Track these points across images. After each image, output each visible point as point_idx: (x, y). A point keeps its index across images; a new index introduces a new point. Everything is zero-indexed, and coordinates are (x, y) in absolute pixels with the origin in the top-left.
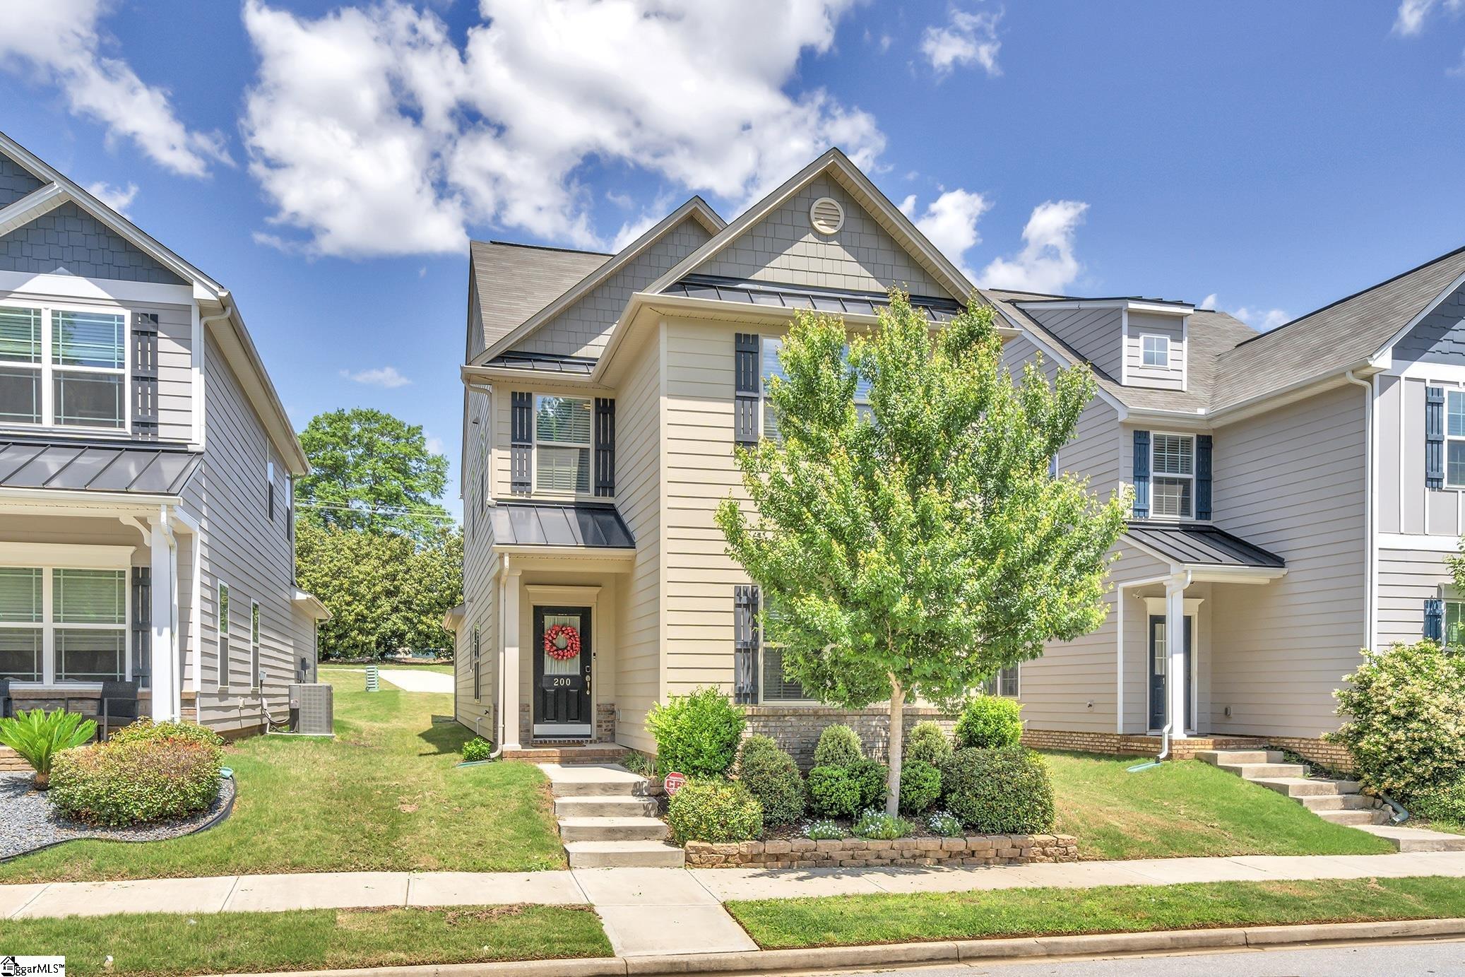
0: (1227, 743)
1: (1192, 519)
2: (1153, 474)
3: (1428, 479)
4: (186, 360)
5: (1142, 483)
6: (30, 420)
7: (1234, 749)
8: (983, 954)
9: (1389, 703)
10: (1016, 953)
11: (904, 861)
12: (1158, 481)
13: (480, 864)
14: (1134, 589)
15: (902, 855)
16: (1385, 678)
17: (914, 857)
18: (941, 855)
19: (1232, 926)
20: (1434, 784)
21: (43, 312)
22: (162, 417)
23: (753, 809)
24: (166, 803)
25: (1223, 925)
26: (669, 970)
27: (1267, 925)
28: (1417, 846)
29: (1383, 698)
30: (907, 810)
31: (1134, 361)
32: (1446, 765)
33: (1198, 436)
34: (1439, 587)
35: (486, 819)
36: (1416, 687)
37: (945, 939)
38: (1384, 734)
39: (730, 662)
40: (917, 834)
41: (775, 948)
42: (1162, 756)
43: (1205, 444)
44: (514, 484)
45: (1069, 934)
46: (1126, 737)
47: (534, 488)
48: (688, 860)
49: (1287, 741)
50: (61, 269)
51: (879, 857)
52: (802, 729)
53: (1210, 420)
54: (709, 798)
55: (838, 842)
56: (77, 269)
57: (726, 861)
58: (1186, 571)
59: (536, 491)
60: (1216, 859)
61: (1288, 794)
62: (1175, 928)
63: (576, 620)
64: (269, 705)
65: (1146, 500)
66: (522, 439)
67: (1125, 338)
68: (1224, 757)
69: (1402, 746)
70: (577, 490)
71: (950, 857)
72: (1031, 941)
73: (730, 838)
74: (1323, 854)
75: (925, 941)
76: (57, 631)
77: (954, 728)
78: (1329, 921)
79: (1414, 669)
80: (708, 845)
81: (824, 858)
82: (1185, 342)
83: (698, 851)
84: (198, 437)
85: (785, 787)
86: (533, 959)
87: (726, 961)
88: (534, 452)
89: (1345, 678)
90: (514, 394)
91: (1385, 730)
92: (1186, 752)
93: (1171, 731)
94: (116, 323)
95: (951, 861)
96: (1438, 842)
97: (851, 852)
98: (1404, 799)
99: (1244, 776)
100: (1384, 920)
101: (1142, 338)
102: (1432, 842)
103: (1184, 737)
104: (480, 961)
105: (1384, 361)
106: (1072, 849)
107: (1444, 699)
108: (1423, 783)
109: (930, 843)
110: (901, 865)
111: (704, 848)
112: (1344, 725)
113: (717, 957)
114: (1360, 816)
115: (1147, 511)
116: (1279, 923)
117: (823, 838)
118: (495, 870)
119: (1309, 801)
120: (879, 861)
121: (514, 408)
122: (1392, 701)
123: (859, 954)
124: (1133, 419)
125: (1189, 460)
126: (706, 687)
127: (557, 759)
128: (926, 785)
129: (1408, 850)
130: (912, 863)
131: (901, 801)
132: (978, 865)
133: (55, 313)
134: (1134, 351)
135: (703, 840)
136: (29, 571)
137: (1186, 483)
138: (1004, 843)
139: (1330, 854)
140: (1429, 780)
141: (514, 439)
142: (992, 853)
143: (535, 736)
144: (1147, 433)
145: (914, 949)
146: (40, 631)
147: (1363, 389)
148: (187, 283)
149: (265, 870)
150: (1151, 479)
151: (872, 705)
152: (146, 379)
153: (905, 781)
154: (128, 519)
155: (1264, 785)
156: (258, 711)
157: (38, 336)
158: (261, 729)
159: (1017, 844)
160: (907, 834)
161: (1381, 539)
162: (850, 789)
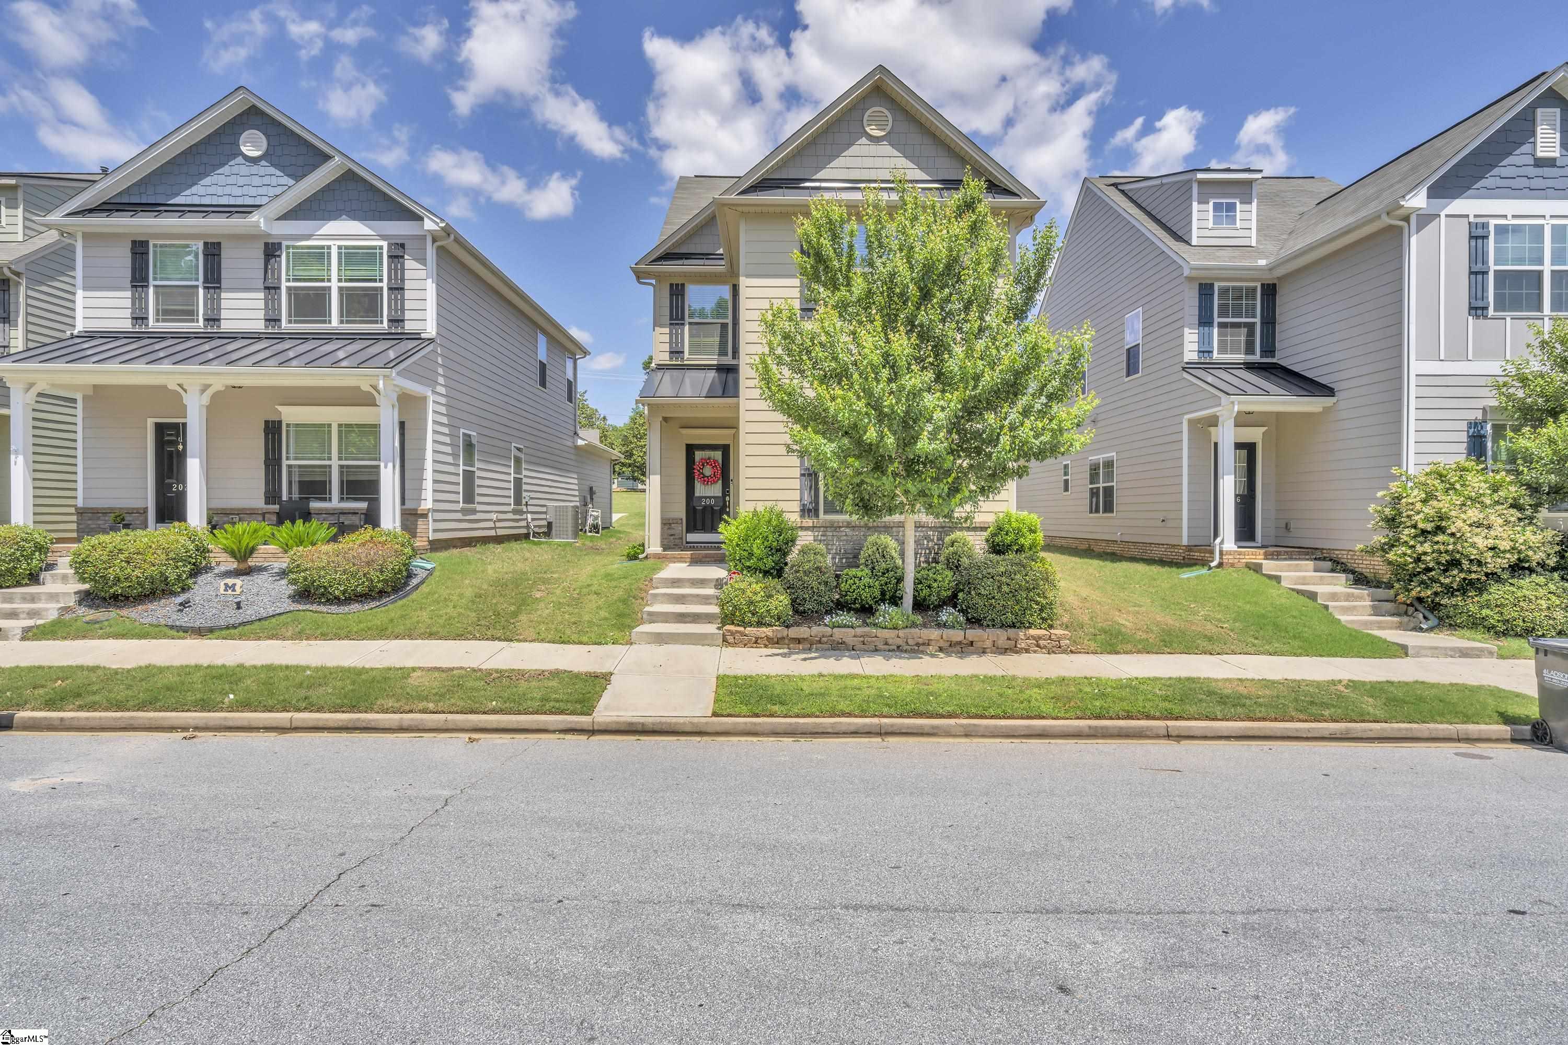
0: (1279, 554)
1: (1256, 358)
2: (1217, 320)
3: (1471, 308)
4: (423, 274)
5: (1206, 329)
6: (325, 322)
7: (1285, 559)
8: (904, 731)
9: (1417, 518)
10: (935, 731)
11: (909, 648)
12: (1222, 325)
13: (565, 638)
14: (1199, 420)
15: (907, 642)
16: (1417, 495)
17: (918, 644)
18: (942, 644)
19: (1158, 719)
20: (1464, 594)
21: (333, 247)
22: (408, 315)
23: (781, 601)
24: (357, 586)
25: (1148, 717)
26: (627, 729)
27: (1196, 719)
28: (1429, 652)
29: (1412, 513)
30: (919, 605)
31: (1203, 224)
32: (1473, 576)
33: (1263, 285)
34: (1484, 409)
35: (592, 602)
36: (1445, 503)
37: (875, 716)
38: (1413, 547)
39: (796, 484)
40: (924, 625)
41: (723, 716)
42: (1213, 564)
43: (1270, 291)
44: (671, 352)
45: (992, 717)
46: (1189, 548)
47: (686, 355)
48: (725, 640)
49: (1337, 552)
50: (344, 216)
51: (886, 644)
52: (855, 538)
53: (1270, 270)
54: (744, 591)
55: (850, 630)
56: (354, 215)
57: (756, 642)
58: (1233, 403)
59: (688, 357)
60: (1208, 657)
61: (1316, 601)
62: (1098, 717)
63: (718, 455)
64: (533, 519)
65: (1210, 343)
66: (677, 319)
67: (1195, 205)
68: (1270, 566)
69: (1429, 558)
70: (719, 355)
71: (950, 645)
72: (952, 721)
73: (760, 624)
74: (1321, 656)
75: (856, 717)
76: (341, 467)
77: (983, 538)
78: (1264, 719)
79: (1448, 486)
80: (742, 629)
81: (838, 643)
82: (1254, 204)
83: (732, 633)
84: (430, 329)
85: (815, 584)
86: (526, 714)
87: (676, 724)
88: (687, 328)
89: (1380, 494)
90: (671, 285)
91: (1412, 543)
92: (1236, 561)
93: (1222, 542)
94: (378, 251)
95: (951, 649)
96: (1453, 649)
97: (862, 639)
98: (1435, 607)
99: (1283, 583)
100: (1325, 721)
101: (1211, 204)
102: (1446, 648)
103: (1235, 548)
104: (485, 713)
105: (1418, 201)
106: (1064, 643)
107: (1473, 514)
108: (1452, 593)
109: (934, 634)
110: (906, 651)
111: (737, 632)
112: (1376, 538)
113: (668, 720)
114: (1387, 622)
115: (1212, 352)
116: (1208, 718)
117: (839, 627)
118: (574, 643)
119: (1335, 607)
120: (886, 647)
121: (671, 295)
122: (1421, 516)
123: (791, 724)
124: (1194, 274)
125: (1254, 306)
126: (769, 504)
127: (688, 560)
128: (935, 585)
129: (1417, 655)
130: (916, 649)
131: (915, 597)
132: (973, 653)
133: (340, 247)
134: (1203, 215)
135: (739, 625)
136: (323, 425)
137: (1251, 327)
138: (1001, 636)
139: (1329, 655)
140: (1458, 590)
141: (671, 319)
142: (988, 644)
143: (687, 543)
144: (1212, 285)
145: (840, 723)
146: (330, 466)
147: (1401, 229)
148: (421, 219)
149: (411, 637)
150: (1216, 324)
151: (887, 519)
152: (397, 289)
153: (918, 582)
154: (366, 387)
155: (1299, 592)
156: (524, 523)
157: (329, 264)
158: (527, 536)
159: (1012, 637)
160: (914, 625)
161: (1416, 366)
162: (870, 587)
